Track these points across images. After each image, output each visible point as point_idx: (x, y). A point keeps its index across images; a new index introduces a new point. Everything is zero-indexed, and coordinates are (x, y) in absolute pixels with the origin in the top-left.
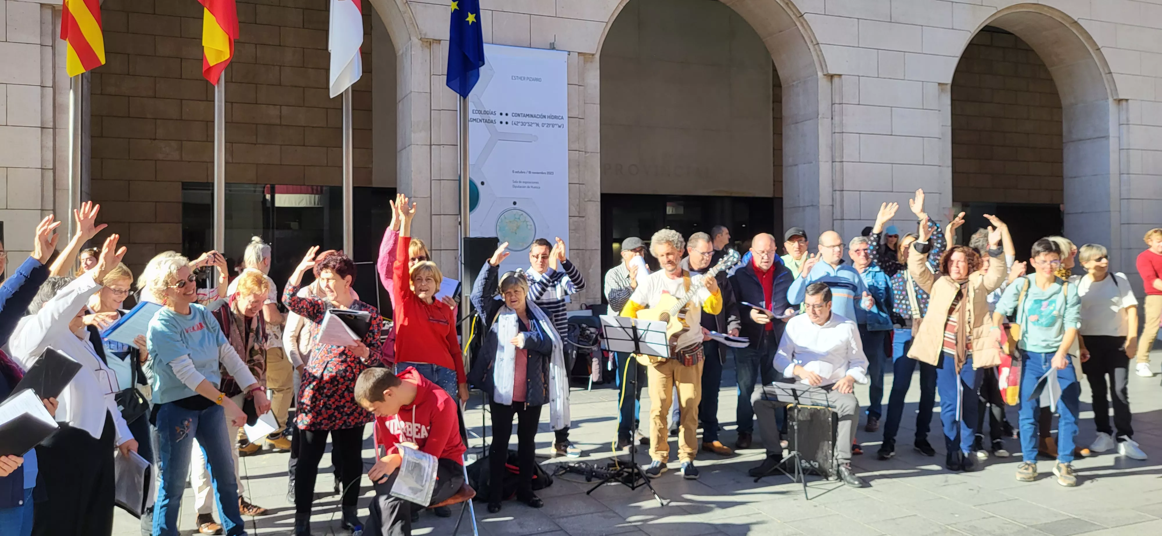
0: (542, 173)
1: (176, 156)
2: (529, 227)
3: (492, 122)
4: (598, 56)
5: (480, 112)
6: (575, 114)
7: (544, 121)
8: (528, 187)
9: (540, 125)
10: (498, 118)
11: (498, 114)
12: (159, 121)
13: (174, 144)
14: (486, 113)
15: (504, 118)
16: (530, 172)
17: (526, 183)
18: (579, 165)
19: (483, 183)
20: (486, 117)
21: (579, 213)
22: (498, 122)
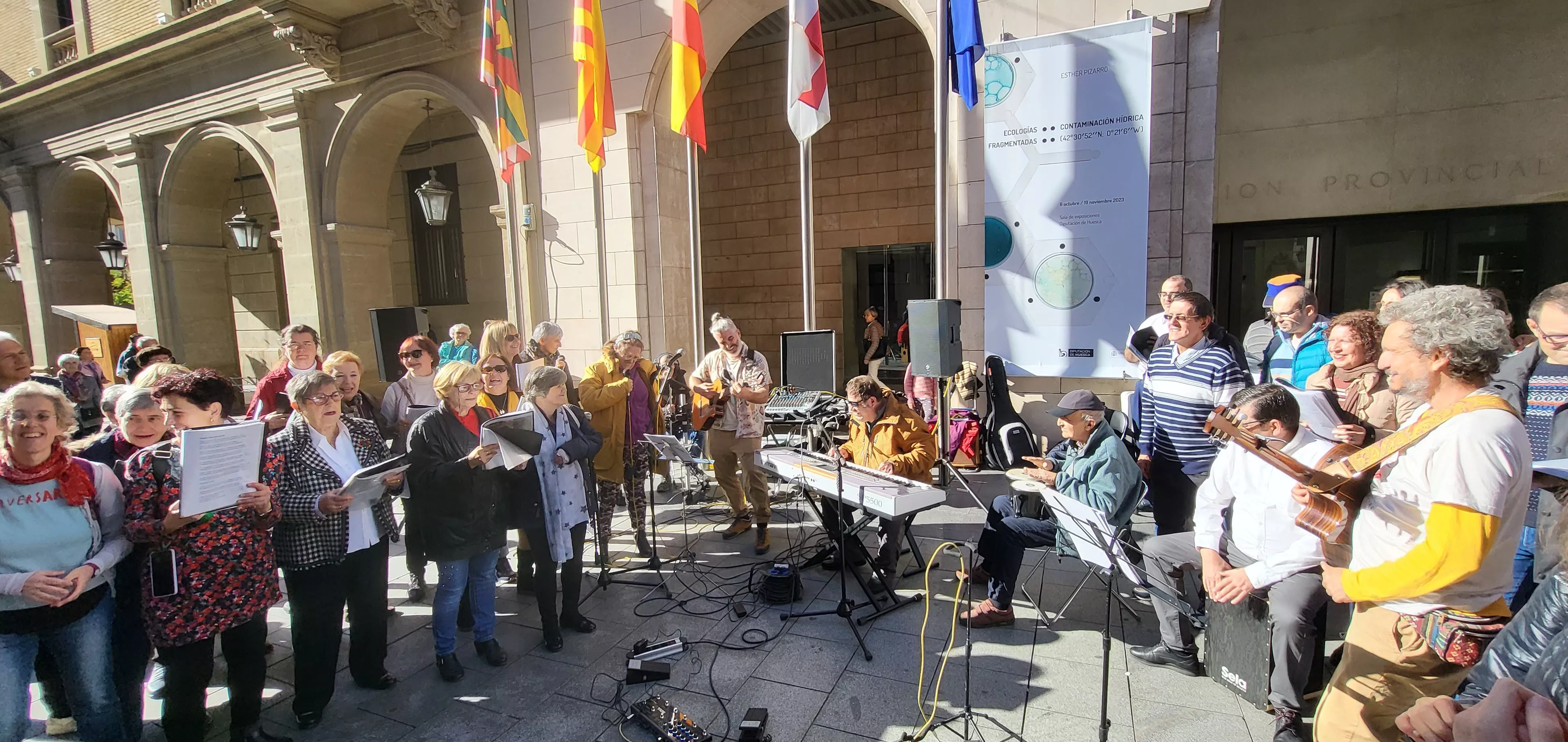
0: (1106, 201)
1: (836, 226)
2: (1083, 277)
3: (1031, 142)
4: (1216, 11)
5: (1014, 132)
6: (1169, 106)
7: (1110, 127)
8: (1084, 223)
9: (1104, 134)
10: (1040, 135)
11: (1040, 130)
12: (823, 199)
13: (834, 216)
14: (1024, 131)
15: (1049, 135)
16: (1086, 202)
17: (1079, 217)
18: (1171, 183)
19: (1017, 224)
20: (1021, 137)
21: (1170, 252)
22: (1039, 141)
